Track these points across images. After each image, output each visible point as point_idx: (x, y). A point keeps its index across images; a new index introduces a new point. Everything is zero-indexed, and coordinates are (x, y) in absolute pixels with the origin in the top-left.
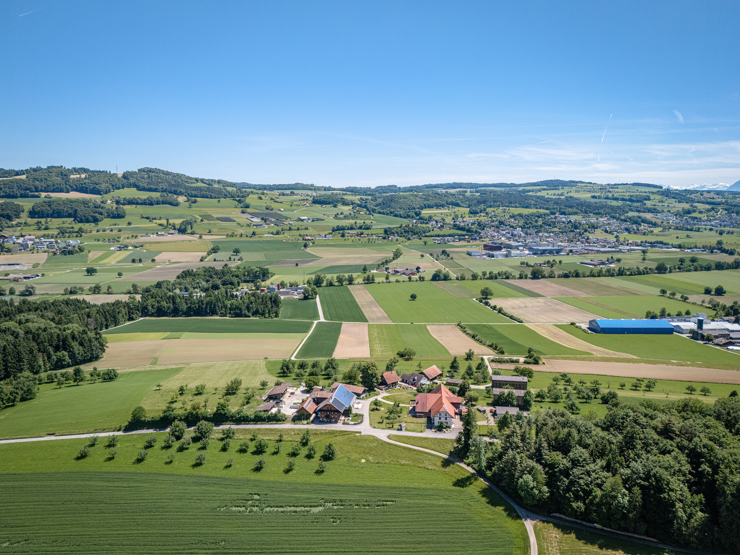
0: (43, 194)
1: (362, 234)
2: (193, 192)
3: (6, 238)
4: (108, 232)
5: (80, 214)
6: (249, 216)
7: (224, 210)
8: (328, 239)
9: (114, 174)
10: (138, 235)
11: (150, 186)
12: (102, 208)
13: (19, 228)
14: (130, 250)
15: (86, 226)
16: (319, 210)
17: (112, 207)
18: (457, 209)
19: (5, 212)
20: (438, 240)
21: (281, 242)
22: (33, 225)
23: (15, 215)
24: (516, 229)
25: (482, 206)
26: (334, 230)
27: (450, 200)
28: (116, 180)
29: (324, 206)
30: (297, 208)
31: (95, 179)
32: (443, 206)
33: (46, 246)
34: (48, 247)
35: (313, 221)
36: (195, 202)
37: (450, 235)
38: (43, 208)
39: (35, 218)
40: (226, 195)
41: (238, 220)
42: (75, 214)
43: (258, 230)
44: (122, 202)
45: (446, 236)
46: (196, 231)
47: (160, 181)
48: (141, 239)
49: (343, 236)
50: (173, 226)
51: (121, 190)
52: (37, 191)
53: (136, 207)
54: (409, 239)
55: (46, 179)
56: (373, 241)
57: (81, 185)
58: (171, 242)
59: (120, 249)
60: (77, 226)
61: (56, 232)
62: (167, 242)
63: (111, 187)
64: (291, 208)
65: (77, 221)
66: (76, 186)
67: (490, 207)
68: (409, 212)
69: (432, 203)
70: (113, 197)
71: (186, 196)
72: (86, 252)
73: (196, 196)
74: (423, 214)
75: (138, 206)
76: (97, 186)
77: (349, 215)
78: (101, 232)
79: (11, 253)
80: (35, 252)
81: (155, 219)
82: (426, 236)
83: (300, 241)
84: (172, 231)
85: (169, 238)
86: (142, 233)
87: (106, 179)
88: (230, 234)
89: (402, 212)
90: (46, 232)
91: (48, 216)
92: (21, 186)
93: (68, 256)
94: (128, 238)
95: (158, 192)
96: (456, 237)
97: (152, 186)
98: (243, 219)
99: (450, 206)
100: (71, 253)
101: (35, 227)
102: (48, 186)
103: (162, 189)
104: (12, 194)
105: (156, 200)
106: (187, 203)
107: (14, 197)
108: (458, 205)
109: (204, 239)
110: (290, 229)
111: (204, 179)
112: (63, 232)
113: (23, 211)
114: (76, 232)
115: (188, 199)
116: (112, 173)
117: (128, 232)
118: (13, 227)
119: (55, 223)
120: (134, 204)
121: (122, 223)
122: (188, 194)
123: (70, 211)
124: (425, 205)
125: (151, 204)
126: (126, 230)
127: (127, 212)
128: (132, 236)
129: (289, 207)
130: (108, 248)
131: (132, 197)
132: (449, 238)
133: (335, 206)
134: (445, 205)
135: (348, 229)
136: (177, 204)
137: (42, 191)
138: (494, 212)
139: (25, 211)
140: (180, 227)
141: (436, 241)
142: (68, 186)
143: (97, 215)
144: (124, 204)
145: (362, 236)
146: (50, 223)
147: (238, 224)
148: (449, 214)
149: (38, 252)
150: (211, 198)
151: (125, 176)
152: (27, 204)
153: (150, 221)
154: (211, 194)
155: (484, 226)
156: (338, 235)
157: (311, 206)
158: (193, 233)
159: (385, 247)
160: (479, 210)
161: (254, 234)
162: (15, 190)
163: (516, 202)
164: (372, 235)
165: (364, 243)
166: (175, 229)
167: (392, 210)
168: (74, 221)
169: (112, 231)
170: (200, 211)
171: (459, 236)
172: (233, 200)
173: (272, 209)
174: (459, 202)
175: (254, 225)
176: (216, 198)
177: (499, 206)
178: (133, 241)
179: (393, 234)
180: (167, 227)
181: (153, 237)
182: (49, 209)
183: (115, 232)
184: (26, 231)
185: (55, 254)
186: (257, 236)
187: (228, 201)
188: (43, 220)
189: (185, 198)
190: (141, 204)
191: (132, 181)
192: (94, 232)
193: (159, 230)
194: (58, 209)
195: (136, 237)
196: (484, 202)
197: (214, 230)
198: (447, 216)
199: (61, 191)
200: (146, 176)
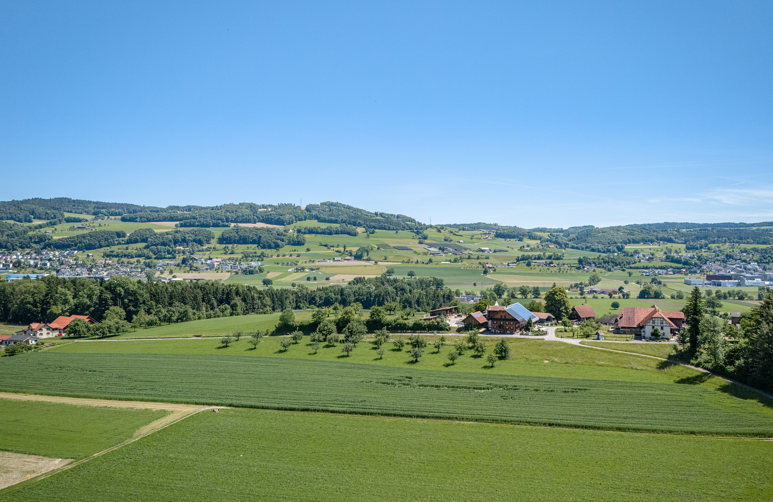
0: (233, 225)
1: (552, 263)
2: (372, 224)
3: (196, 260)
4: (287, 257)
5: (263, 240)
6: (426, 247)
7: (401, 241)
8: (512, 268)
9: (298, 207)
10: (316, 260)
11: (330, 218)
12: (284, 235)
13: (208, 252)
14: (307, 272)
15: (267, 252)
16: (501, 243)
17: (293, 235)
18: (669, 245)
19: (197, 238)
20: (646, 272)
21: (459, 269)
22: (221, 250)
23: (206, 240)
24: (750, 263)
25: (703, 242)
26: (518, 260)
27: (660, 236)
28: (299, 212)
29: (508, 240)
30: (478, 241)
31: (280, 211)
32: (652, 241)
33: (230, 267)
34: (231, 268)
35: (495, 251)
36: (373, 232)
37: (661, 268)
38: (231, 235)
39: (223, 244)
40: (404, 227)
41: (414, 249)
42: (259, 240)
43: (434, 258)
44: (303, 231)
45: (657, 268)
46: (373, 258)
47: (340, 213)
48: (317, 264)
49: (529, 265)
50: (350, 253)
51: (303, 221)
52: (227, 221)
53: (316, 236)
54: (609, 270)
55: (236, 211)
56: (565, 271)
57: (267, 217)
58: (346, 266)
59: (297, 270)
60: (259, 252)
61: (240, 256)
62: (343, 266)
63: (294, 218)
64: (471, 241)
65: (261, 246)
66: (262, 217)
67: (714, 242)
68: (609, 246)
69: (638, 237)
70: (295, 227)
71: (364, 227)
72: (265, 272)
73: (375, 228)
74: (627, 249)
75: (318, 235)
76: (282, 217)
77: (536, 247)
78: (281, 257)
79: (198, 272)
80: (220, 271)
81: (333, 246)
82: (631, 268)
83: (479, 269)
84: (348, 258)
85: (346, 263)
86: (320, 259)
87: (290, 210)
88: (406, 260)
89: (600, 247)
90: (232, 256)
91: (235, 242)
92: (214, 217)
93: (249, 275)
94: (306, 262)
95: (337, 223)
96: (670, 269)
97: (332, 218)
98: (421, 248)
99: (661, 242)
100: (251, 273)
101: (223, 252)
102: (238, 217)
103: (342, 220)
104: (205, 223)
105: (335, 230)
106: (365, 234)
107: (208, 226)
108: (670, 241)
109: (379, 265)
110: (469, 258)
111: (383, 213)
112: (246, 256)
113: (213, 238)
114: (258, 257)
115: (366, 230)
116: (296, 206)
117: (307, 257)
118: (203, 251)
119: (241, 248)
120: (314, 233)
121: (301, 250)
122: (367, 225)
123: (255, 238)
124: (629, 240)
125: (330, 233)
126: (304, 256)
127: (307, 240)
128: (310, 261)
129: (470, 240)
130: (285, 270)
131: (312, 227)
132: (661, 271)
133: (521, 240)
134: (654, 241)
135: (535, 259)
136: (355, 234)
137: (232, 221)
138: (718, 247)
139: (215, 238)
140: (356, 254)
141: (644, 274)
142: (255, 218)
143: (279, 241)
144: (305, 233)
145: (551, 265)
146: (235, 248)
147: (415, 252)
148: (660, 250)
149: (222, 272)
150: (389, 229)
151: (308, 209)
152: (217, 232)
153: (328, 248)
154: (389, 225)
155: (706, 260)
156: (523, 264)
157: (493, 240)
158: (368, 260)
159: (579, 277)
160: (698, 246)
161: (430, 261)
162: (208, 220)
163: (748, 238)
164: (564, 264)
165: (553, 272)
166: (351, 255)
167: (589, 245)
168: (257, 247)
169: (291, 255)
170: (378, 241)
171: (674, 269)
172: (411, 232)
173: (451, 240)
174: (673, 237)
175: (431, 254)
176: (394, 230)
177: (725, 242)
178: (311, 265)
179: (589, 264)
180: (344, 253)
181: (330, 263)
182: (236, 235)
183: (294, 257)
184: (214, 254)
185: (237, 273)
186: (434, 263)
187: (406, 233)
188: (230, 246)
189: (364, 230)
190: (321, 233)
191: (314, 213)
192: (275, 257)
193: (336, 256)
194: (244, 236)
195: (313, 262)
196: (705, 238)
197: (390, 258)
198: (657, 251)
199: (249, 221)
200: (327, 209)
